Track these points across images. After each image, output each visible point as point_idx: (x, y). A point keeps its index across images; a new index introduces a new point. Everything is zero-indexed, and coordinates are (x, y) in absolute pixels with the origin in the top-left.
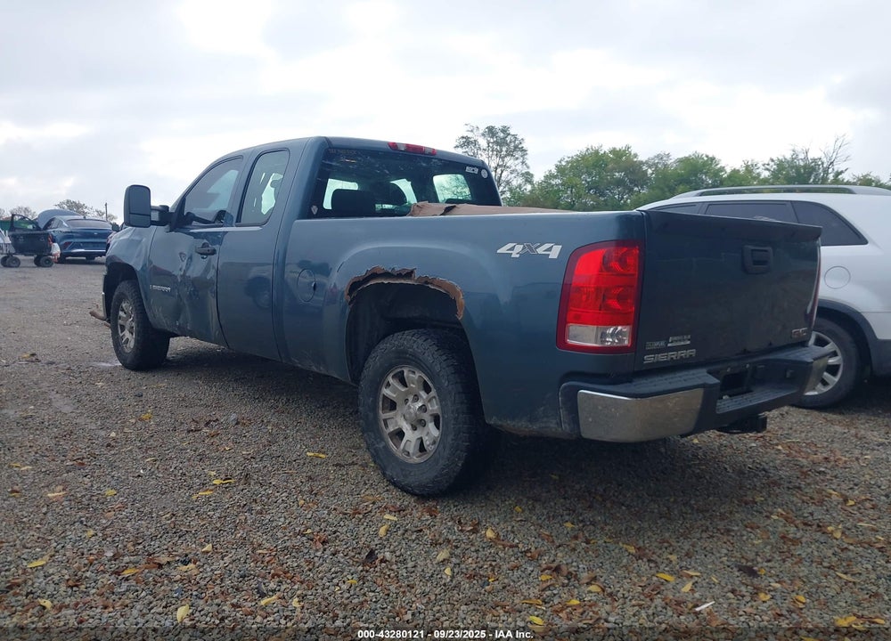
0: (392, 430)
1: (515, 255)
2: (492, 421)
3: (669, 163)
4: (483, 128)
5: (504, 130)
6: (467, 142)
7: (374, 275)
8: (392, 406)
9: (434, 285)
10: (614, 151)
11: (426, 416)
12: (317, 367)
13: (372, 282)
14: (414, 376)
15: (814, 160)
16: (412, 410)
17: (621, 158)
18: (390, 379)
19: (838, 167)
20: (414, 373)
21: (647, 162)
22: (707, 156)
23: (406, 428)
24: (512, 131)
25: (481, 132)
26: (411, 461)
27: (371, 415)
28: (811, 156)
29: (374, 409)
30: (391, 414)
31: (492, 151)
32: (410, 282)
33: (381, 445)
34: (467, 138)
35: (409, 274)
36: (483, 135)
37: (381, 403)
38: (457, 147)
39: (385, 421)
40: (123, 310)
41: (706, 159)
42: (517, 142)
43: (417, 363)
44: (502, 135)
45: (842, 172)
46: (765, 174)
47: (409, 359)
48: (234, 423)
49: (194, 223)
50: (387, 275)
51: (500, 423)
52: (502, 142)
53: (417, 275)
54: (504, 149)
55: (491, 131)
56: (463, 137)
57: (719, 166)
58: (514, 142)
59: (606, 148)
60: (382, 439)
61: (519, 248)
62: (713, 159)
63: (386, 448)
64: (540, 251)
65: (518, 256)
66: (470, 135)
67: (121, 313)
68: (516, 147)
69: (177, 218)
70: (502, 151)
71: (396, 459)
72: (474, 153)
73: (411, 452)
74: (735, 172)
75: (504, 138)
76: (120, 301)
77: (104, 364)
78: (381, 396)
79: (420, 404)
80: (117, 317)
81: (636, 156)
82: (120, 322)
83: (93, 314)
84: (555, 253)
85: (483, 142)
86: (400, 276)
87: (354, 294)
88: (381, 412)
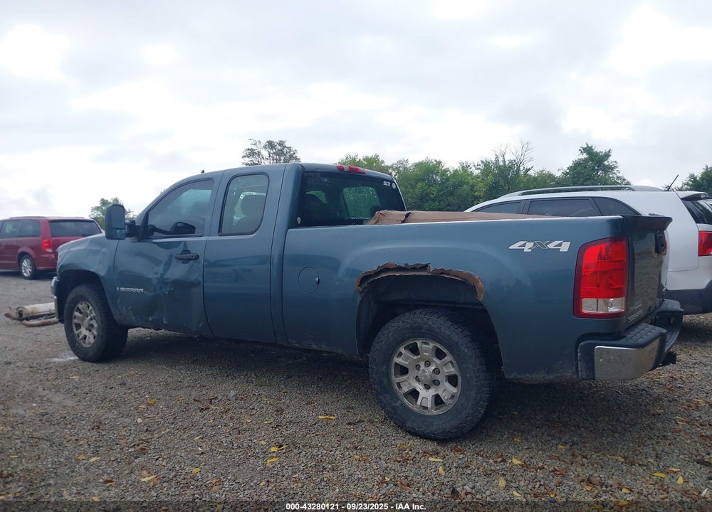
0: (407, 390)
1: (526, 249)
2: (512, 375)
3: (407, 166)
4: (264, 142)
5: (281, 144)
6: (252, 153)
7: (385, 269)
8: (403, 370)
9: (451, 275)
10: (366, 159)
11: (439, 377)
12: (317, 345)
13: (384, 275)
14: (427, 348)
15: (511, 161)
16: (427, 374)
17: (372, 163)
18: (402, 350)
19: (528, 165)
20: (426, 343)
21: (392, 167)
22: (436, 161)
23: (420, 388)
24: (287, 145)
25: (263, 145)
26: (430, 414)
27: (385, 381)
28: (507, 158)
29: (388, 375)
30: (405, 377)
31: (273, 160)
32: (425, 274)
33: (398, 404)
34: (252, 150)
35: (425, 267)
36: (265, 147)
37: (393, 370)
38: (244, 157)
39: (399, 384)
40: (79, 310)
41: (435, 162)
42: (291, 153)
43: (431, 335)
44: (280, 147)
45: (529, 169)
46: (476, 172)
47: (424, 333)
48: (234, 398)
49: (156, 234)
50: (399, 269)
51: (519, 376)
52: (280, 153)
53: (432, 268)
54: (282, 158)
55: (270, 145)
56: (249, 149)
57: (444, 168)
58: (289, 152)
59: (360, 157)
60: (398, 399)
61: (530, 245)
62: (440, 163)
63: (403, 405)
64: (551, 246)
65: (530, 250)
66: (254, 147)
67: (77, 314)
68: (291, 156)
69: (142, 230)
70: (280, 160)
71: (415, 414)
72: (258, 162)
73: (429, 406)
74: (456, 171)
75: (282, 150)
76: (75, 301)
77: (56, 360)
78: (393, 365)
79: (433, 368)
80: (71, 316)
81: (383, 162)
82: (75, 321)
83: (8, 315)
84: (565, 247)
85: (265, 153)
86: (414, 269)
87: (365, 285)
88: (393, 377)
